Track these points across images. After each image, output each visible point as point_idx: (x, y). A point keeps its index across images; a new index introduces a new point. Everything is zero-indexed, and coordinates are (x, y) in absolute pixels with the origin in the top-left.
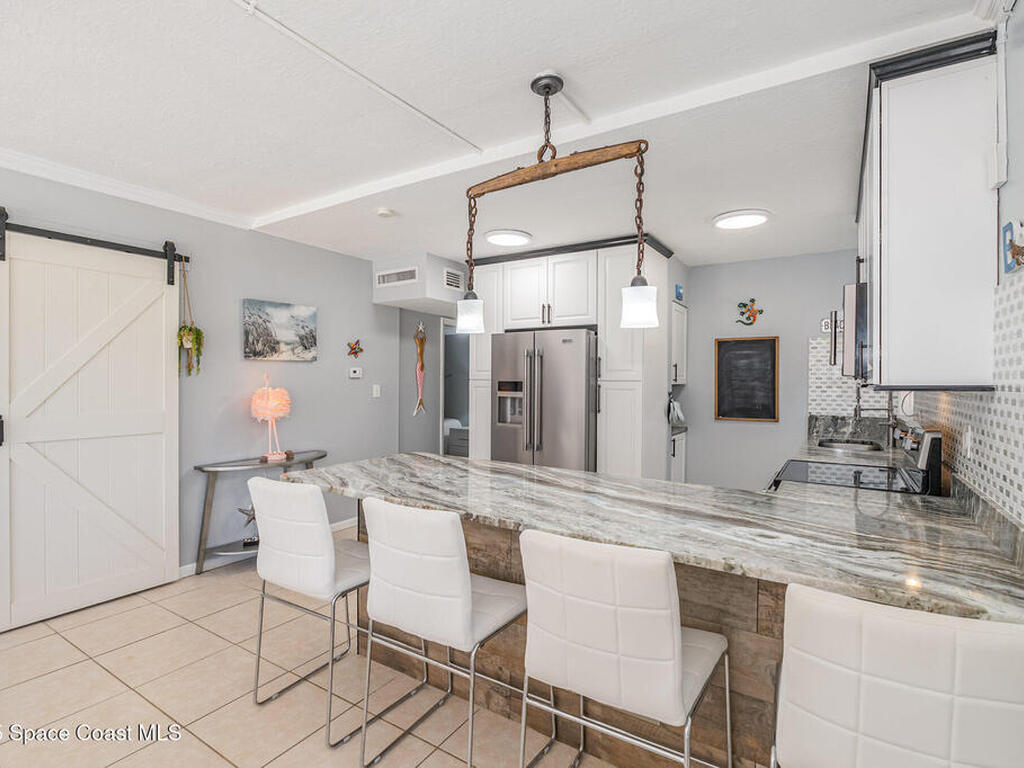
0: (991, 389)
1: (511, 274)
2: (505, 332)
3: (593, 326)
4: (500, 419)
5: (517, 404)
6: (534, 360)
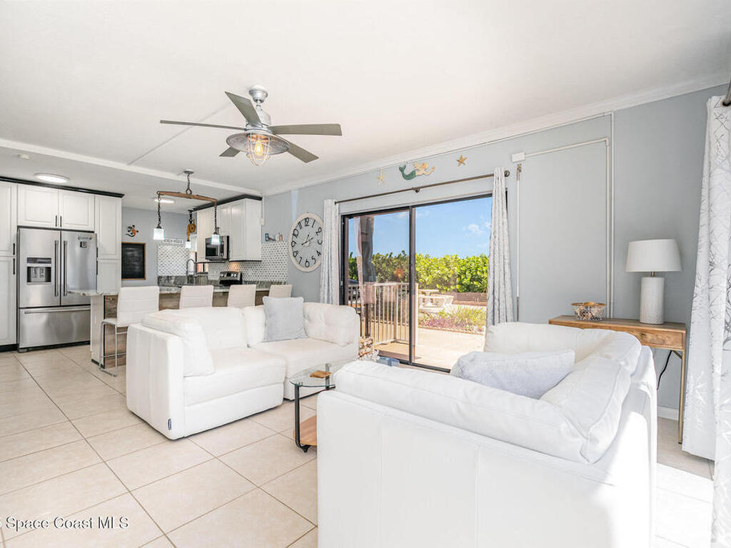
0: (260, 261)
1: (25, 192)
2: (19, 227)
3: (93, 232)
4: (29, 280)
5: (38, 271)
6: (60, 247)
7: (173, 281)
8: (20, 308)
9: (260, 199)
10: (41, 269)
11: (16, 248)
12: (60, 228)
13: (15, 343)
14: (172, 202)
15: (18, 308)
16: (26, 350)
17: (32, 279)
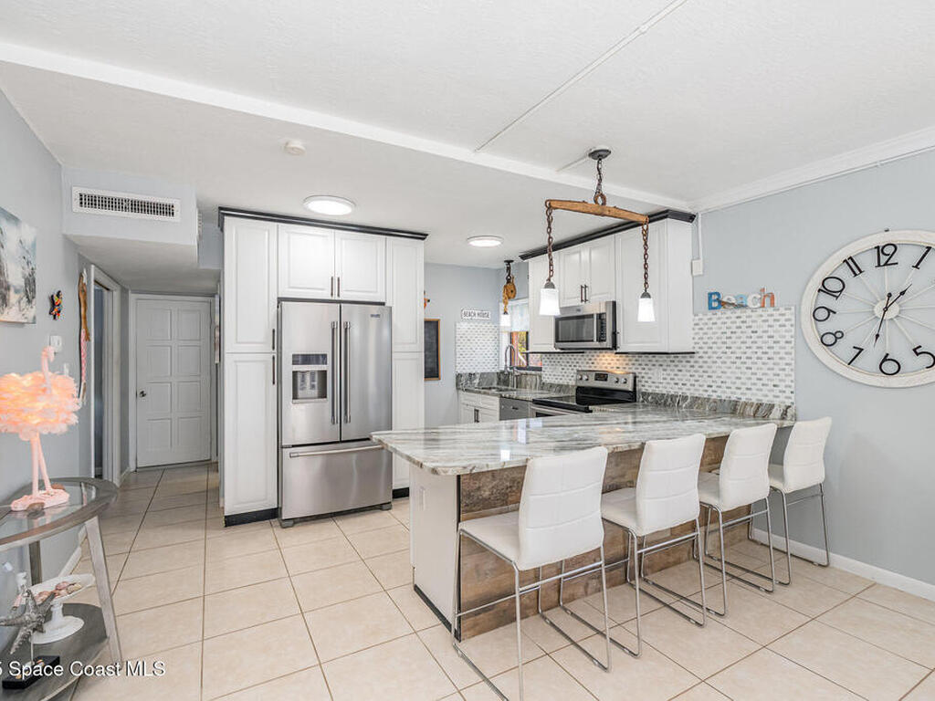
0: (693, 353)
1: (289, 238)
2: (280, 300)
3: (383, 304)
4: (295, 397)
5: (308, 378)
6: (340, 332)
7: (477, 381)
8: (282, 448)
9: (690, 218)
10: (312, 373)
11: (277, 336)
12: (337, 298)
13: (276, 507)
14: (498, 243)
15: (280, 447)
16: (292, 522)
17: (300, 393)
